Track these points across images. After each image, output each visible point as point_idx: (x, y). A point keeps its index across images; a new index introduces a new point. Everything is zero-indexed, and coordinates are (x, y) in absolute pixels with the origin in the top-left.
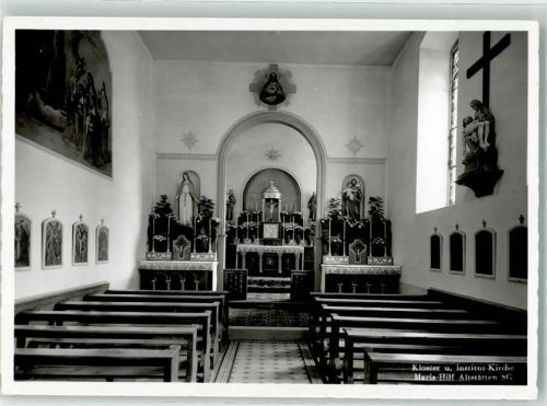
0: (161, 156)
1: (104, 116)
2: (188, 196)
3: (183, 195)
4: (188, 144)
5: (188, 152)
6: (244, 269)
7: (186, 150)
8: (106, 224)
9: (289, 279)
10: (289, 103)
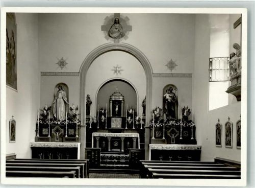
0: (44, 74)
1: (13, 53)
2: (62, 100)
3: (58, 100)
4: (60, 65)
5: (61, 71)
6: (98, 148)
7: (59, 70)
8: (14, 118)
9: (128, 155)
10: (128, 37)
